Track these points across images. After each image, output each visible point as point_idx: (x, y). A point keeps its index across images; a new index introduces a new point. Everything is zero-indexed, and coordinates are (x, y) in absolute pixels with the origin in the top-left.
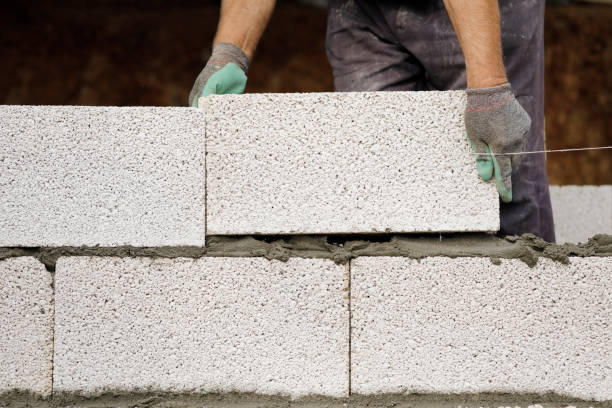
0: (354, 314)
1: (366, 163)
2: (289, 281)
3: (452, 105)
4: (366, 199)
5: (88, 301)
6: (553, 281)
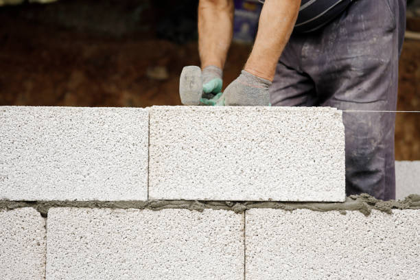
0: (247, 246)
1: (257, 154)
2: (204, 224)
3: (315, 117)
4: (256, 178)
5: (70, 238)
6: (381, 226)
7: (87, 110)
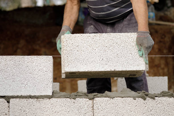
0: (94, 114)
1: (108, 52)
2: (76, 105)
3: (131, 37)
4: (108, 62)
5: (19, 111)
6: (151, 104)
7: (26, 57)
